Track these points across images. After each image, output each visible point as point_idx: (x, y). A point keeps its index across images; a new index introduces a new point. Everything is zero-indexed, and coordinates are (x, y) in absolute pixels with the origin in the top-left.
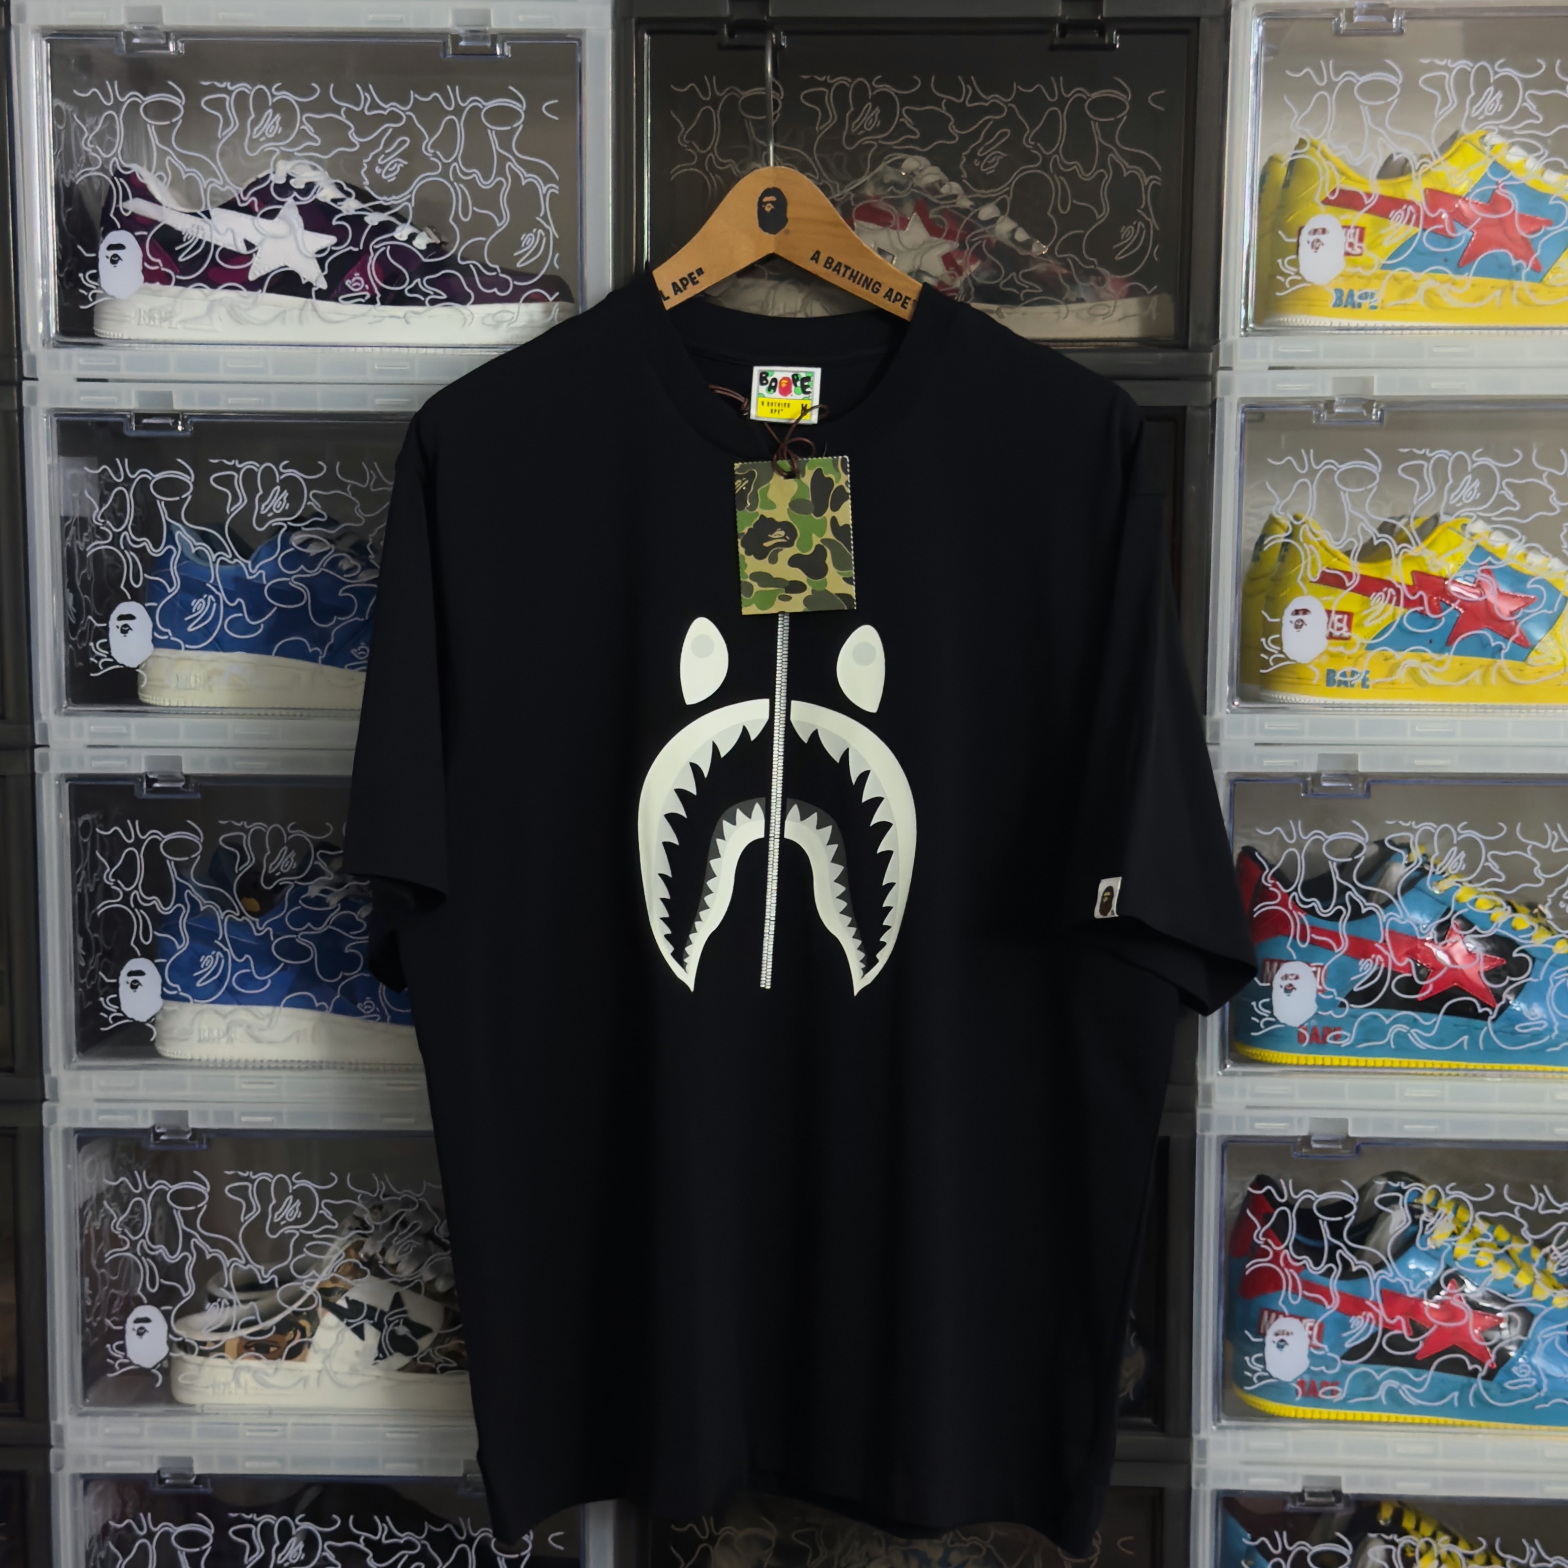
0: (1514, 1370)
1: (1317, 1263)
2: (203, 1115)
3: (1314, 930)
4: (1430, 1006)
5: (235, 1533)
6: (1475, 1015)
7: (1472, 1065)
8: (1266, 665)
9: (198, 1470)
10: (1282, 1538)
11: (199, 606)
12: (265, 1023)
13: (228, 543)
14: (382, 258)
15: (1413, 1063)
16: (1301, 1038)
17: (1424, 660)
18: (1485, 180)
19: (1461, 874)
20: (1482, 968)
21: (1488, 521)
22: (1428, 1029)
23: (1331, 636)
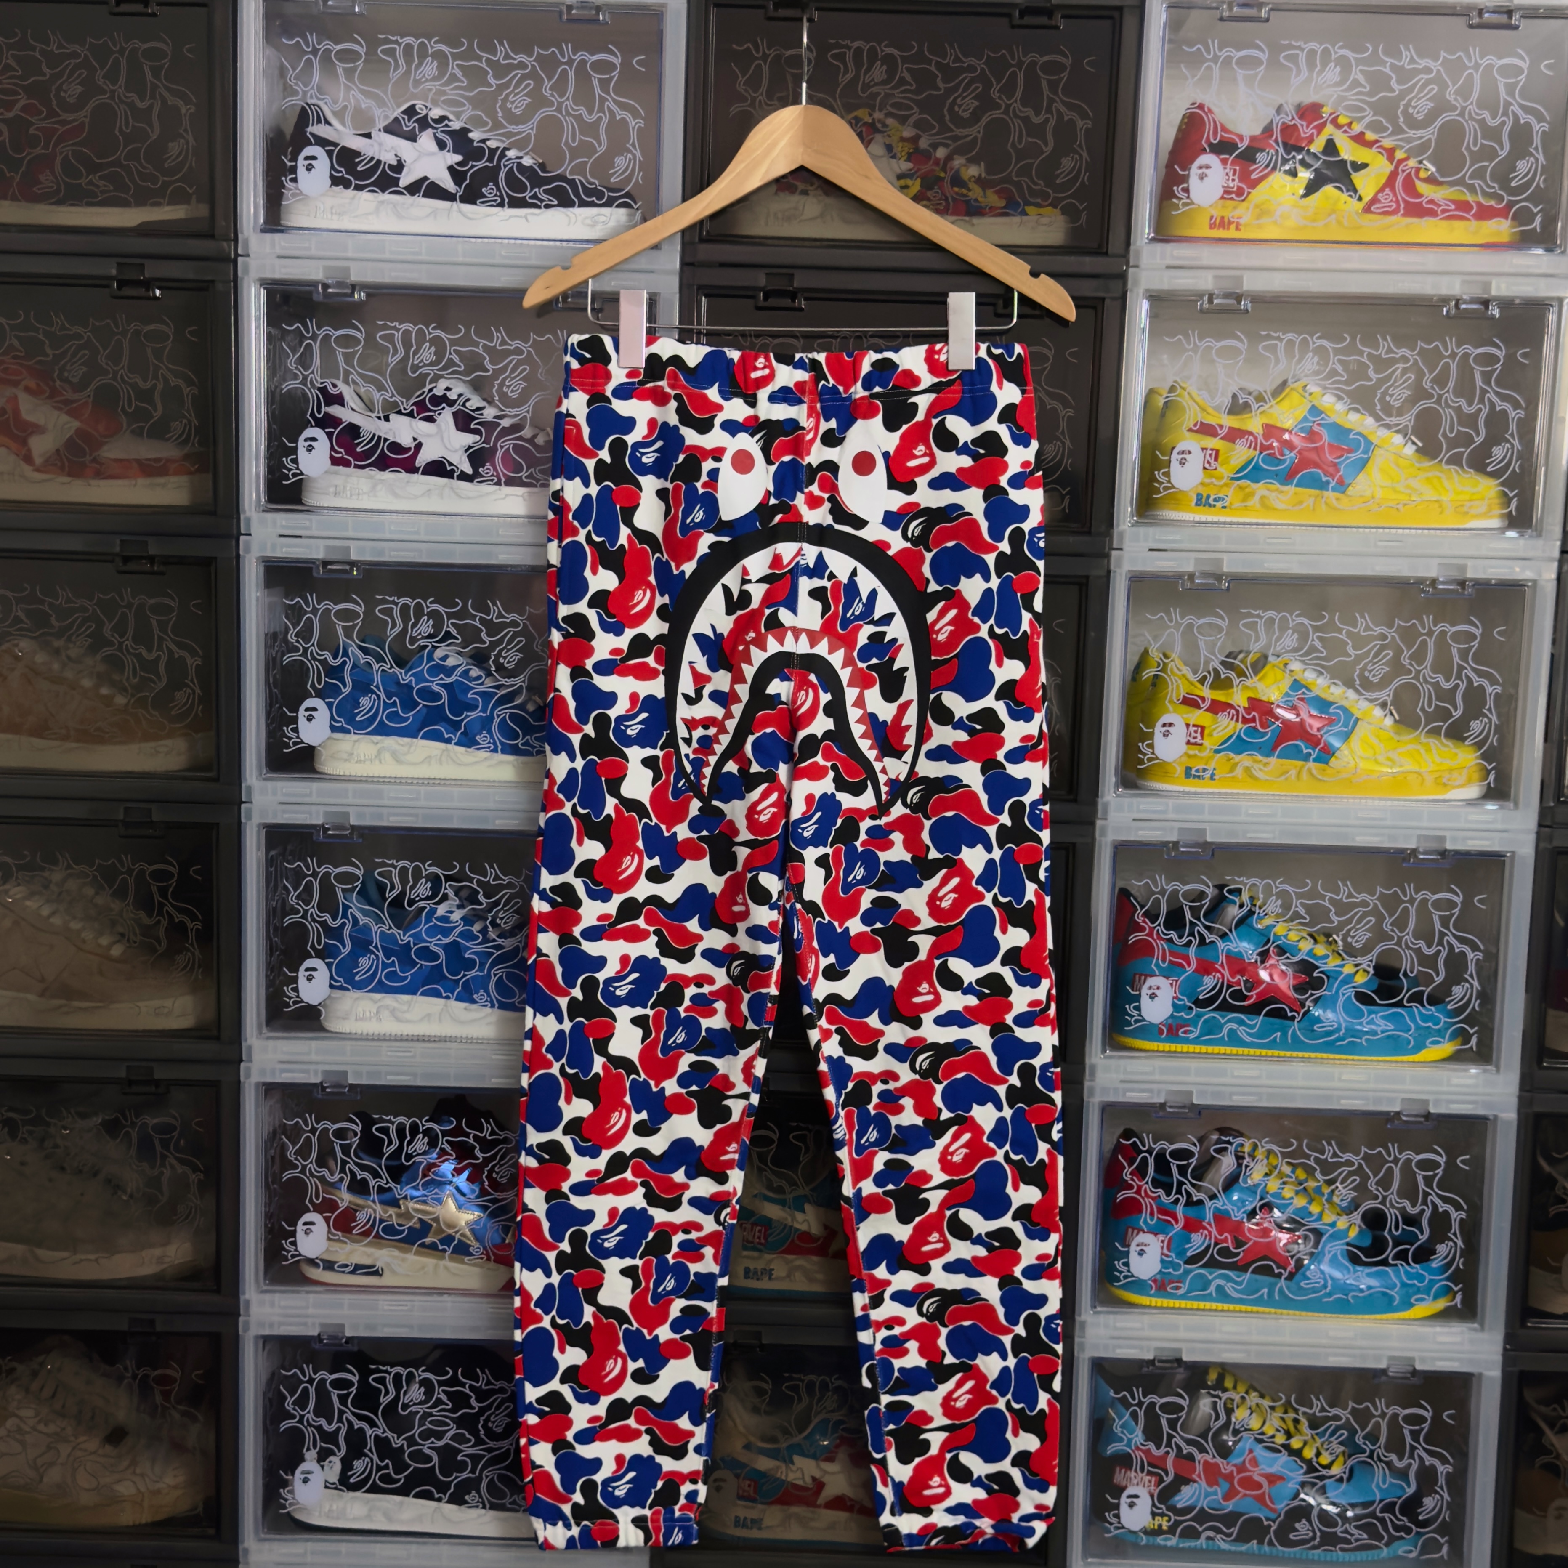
0: (1308, 1273)
1: (1169, 1194)
2: (358, 1074)
3: (1172, 954)
4: (1254, 1010)
5: (374, 1380)
6: (1284, 1016)
7: (1282, 1053)
8: (1141, 762)
9: (348, 1334)
10: (1138, 1393)
11: (365, 702)
12: (405, 1008)
13: (388, 658)
14: (506, 455)
15: (1240, 1050)
16: (1161, 1032)
17: (1255, 761)
18: (1305, 419)
19: (1278, 915)
20: (1292, 983)
21: (1303, 662)
22: (1252, 1027)
23: (1188, 743)
